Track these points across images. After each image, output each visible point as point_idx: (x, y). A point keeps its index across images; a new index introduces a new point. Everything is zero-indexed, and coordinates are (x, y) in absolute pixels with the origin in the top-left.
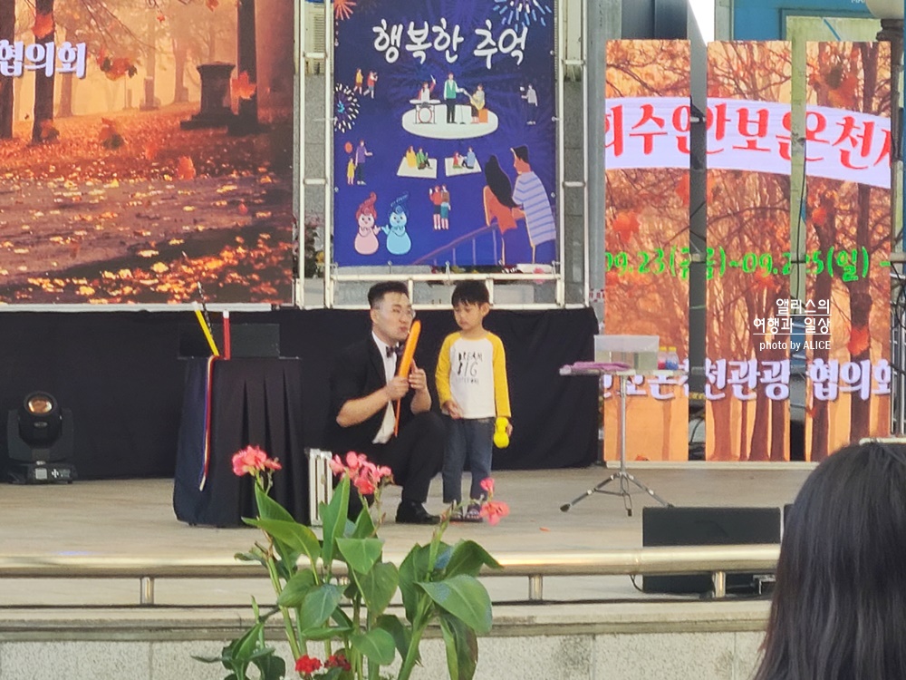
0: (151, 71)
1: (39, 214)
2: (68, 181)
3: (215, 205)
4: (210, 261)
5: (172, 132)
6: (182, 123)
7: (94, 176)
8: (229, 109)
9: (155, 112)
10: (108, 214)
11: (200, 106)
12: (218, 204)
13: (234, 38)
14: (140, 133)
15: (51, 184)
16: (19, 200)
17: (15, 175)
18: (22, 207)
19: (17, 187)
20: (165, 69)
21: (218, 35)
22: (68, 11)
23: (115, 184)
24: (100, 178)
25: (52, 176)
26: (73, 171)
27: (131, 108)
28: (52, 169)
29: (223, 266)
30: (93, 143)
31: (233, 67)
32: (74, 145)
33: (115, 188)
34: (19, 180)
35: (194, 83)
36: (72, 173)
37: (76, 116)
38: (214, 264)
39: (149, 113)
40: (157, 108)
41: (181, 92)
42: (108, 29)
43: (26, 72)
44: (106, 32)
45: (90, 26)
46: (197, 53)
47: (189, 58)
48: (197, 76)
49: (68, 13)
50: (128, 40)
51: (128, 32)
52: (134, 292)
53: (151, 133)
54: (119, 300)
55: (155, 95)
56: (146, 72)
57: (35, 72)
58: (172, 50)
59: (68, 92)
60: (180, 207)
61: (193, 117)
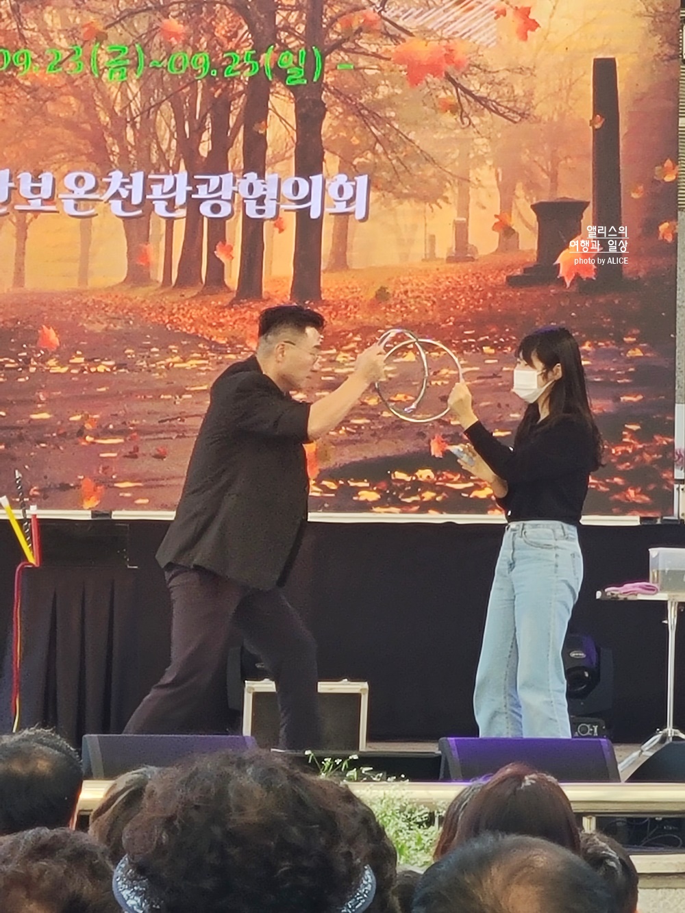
0: (464, 209)
2: (342, 354)
5: (494, 290)
6: (509, 278)
9: (468, 265)
10: (400, 397)
11: (535, 255)
13: (587, 167)
14: (447, 291)
20: (484, 208)
21: (563, 163)
22: (342, 133)
23: (410, 357)
26: (349, 341)
27: (433, 257)
31: (584, 205)
32: (351, 307)
33: (410, 363)
35: (528, 225)
36: (348, 344)
37: (354, 270)
39: (458, 266)
40: (472, 259)
41: (508, 238)
42: (401, 156)
43: (282, 214)
44: (398, 159)
45: (374, 152)
46: (531, 186)
47: (520, 192)
48: (532, 217)
49: (343, 136)
50: (430, 170)
51: (430, 160)
52: (438, 499)
53: (463, 291)
54: (416, 508)
55: (471, 241)
56: (456, 215)
57: (294, 214)
58: (495, 183)
59: (342, 238)
60: (505, 389)
61: (526, 270)
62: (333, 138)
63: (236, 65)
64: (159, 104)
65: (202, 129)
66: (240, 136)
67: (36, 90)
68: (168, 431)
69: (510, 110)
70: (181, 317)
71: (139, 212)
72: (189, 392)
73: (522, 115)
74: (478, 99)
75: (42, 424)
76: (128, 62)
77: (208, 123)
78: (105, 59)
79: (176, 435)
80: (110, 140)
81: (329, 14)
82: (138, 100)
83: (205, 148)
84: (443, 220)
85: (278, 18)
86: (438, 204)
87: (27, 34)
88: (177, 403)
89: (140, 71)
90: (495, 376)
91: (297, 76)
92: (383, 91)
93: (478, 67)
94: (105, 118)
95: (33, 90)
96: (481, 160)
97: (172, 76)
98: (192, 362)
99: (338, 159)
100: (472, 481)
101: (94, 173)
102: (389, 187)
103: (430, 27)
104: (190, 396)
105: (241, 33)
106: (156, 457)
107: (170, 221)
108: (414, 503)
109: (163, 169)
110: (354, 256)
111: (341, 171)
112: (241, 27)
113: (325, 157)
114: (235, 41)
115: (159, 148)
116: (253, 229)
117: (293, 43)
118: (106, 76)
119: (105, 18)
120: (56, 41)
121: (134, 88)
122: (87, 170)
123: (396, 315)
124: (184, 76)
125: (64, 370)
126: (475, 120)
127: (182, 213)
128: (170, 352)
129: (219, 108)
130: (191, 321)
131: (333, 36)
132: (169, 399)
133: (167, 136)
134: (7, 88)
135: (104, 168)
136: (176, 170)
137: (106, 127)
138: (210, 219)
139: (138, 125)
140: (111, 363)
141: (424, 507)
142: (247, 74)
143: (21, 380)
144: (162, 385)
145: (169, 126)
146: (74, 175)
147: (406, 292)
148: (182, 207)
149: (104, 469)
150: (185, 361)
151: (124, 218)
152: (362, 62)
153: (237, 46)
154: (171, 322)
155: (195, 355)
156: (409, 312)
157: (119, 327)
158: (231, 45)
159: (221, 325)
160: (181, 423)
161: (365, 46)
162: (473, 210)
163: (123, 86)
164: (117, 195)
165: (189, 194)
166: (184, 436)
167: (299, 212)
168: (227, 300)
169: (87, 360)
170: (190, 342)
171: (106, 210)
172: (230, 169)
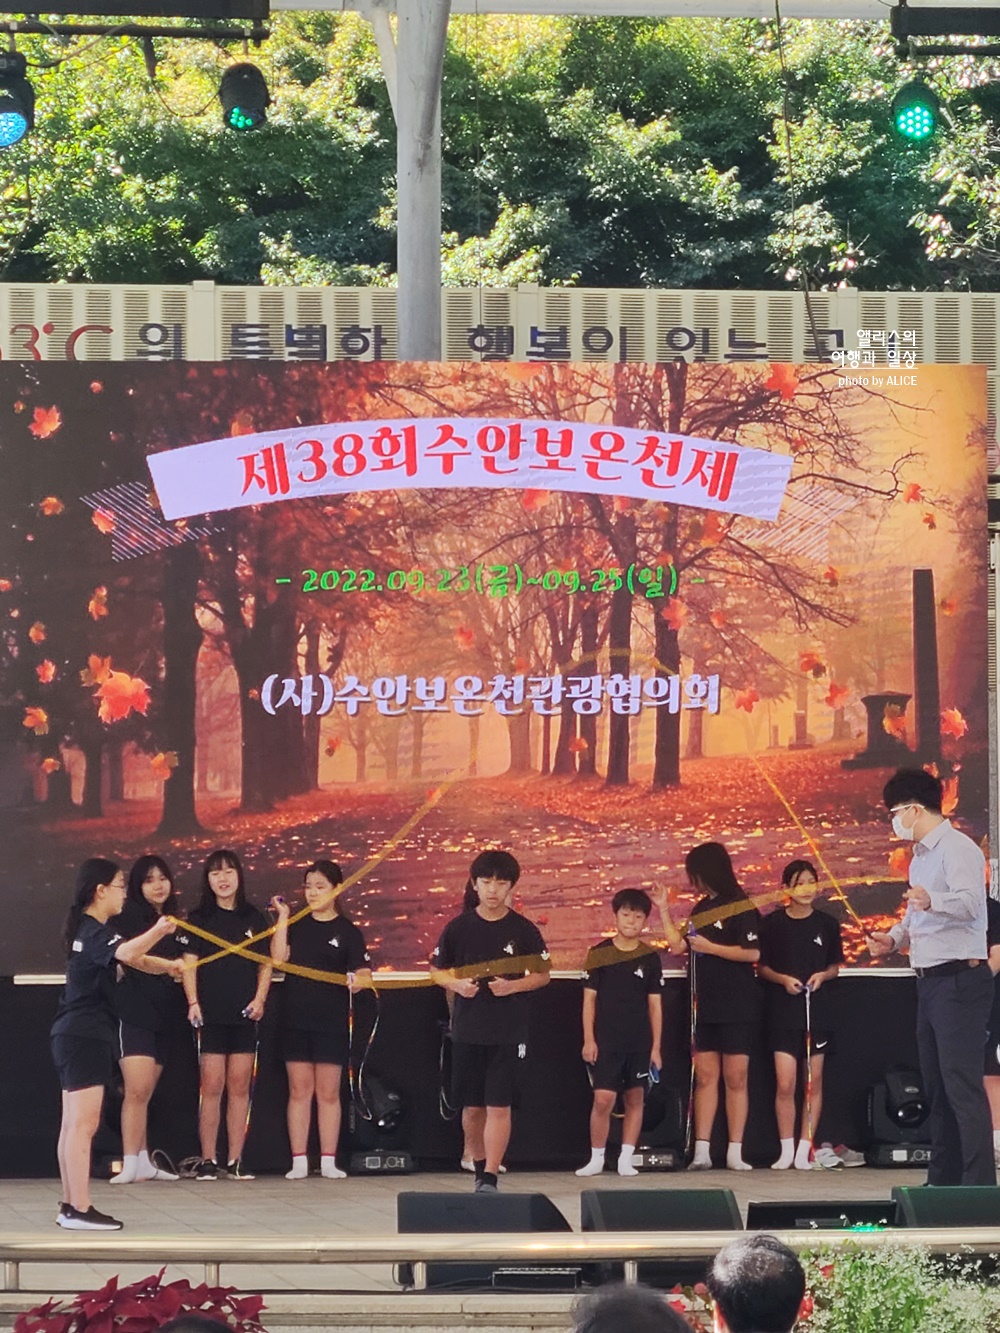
0: (803, 703)
1: (663, 868)
2: (699, 831)
4: (882, 919)
5: (831, 772)
6: (843, 762)
7: (733, 825)
8: (903, 745)
9: (805, 752)
10: (750, 867)
11: (866, 743)
13: (910, 663)
14: (789, 774)
15: (677, 834)
16: (638, 853)
17: (632, 826)
18: (639, 860)
19: (635, 838)
20: (820, 701)
21: (887, 662)
22: (697, 639)
23: (758, 832)
24: (740, 826)
25: (679, 825)
26: (707, 819)
27: (775, 745)
28: (679, 818)
30: (731, 787)
31: (909, 697)
32: (706, 790)
33: (758, 838)
34: (638, 830)
35: (859, 717)
36: (704, 822)
37: (708, 758)
39: (799, 752)
41: (841, 728)
42: (747, 658)
43: (644, 709)
44: (745, 661)
45: (724, 655)
46: (861, 682)
47: (851, 688)
48: (862, 709)
49: (697, 642)
50: (772, 669)
51: (772, 661)
53: (803, 774)
55: (808, 731)
56: (796, 706)
57: (655, 710)
58: (829, 680)
59: (697, 730)
60: (842, 858)
61: (858, 755)
62: (688, 643)
63: (602, 580)
64: (536, 616)
65: (573, 637)
66: (607, 642)
67: (428, 605)
68: (548, 901)
69: (842, 616)
70: (558, 801)
71: (521, 710)
72: (566, 867)
73: (853, 620)
74: (814, 607)
75: (438, 897)
76: (508, 580)
77: (579, 632)
78: (488, 578)
79: (556, 903)
80: (494, 648)
81: (683, 536)
82: (518, 613)
84: (783, 713)
85: (638, 540)
86: (780, 699)
87: (420, 556)
88: (557, 876)
89: (519, 588)
90: (832, 848)
91: (656, 590)
92: (731, 601)
93: (813, 578)
94: (489, 629)
95: (426, 606)
97: (547, 591)
98: (568, 840)
99: (692, 661)
101: (481, 677)
102: (736, 685)
103: (770, 545)
104: (567, 870)
105: (606, 553)
107: (547, 717)
109: (540, 673)
110: (709, 748)
111: (696, 672)
112: (606, 548)
113: (681, 659)
114: (601, 560)
115: (537, 655)
116: (620, 724)
117: (652, 561)
118: (489, 592)
119: (487, 542)
120: (446, 563)
121: (514, 602)
122: (473, 675)
123: (745, 797)
124: (558, 592)
125: (457, 849)
126: (812, 626)
127: (559, 710)
128: (549, 832)
129: (588, 619)
130: (567, 804)
131: (687, 555)
132: (549, 873)
133: (544, 644)
134: (404, 605)
135: (488, 674)
136: (551, 672)
137: (490, 637)
138: (582, 715)
139: (518, 635)
140: (499, 842)
142: (612, 588)
143: (420, 859)
144: (543, 861)
145: (544, 634)
146: (464, 679)
147: (753, 776)
148: (557, 705)
150: (562, 839)
151: (506, 715)
152: (712, 576)
153: (603, 565)
154: (549, 806)
155: (572, 834)
156: (756, 793)
157: (504, 811)
158: (597, 564)
159: (592, 808)
160: (560, 894)
161: (714, 562)
162: (811, 704)
163: (505, 602)
164: (500, 696)
165: (564, 693)
166: (563, 905)
167: (658, 707)
168: (598, 786)
169: (477, 840)
170: (566, 823)
171: (491, 710)
172: (598, 670)
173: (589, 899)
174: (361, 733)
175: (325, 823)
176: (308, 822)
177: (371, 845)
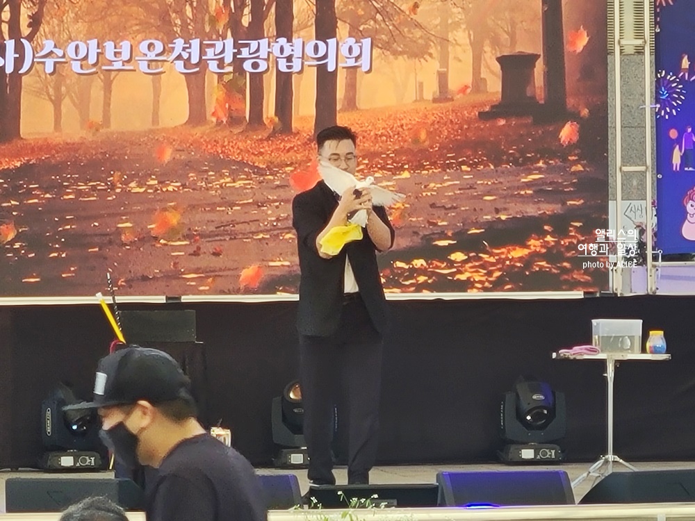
0: (444, 61)
3: (519, 194)
4: (514, 249)
5: (469, 122)
6: (480, 113)
7: (383, 168)
8: (533, 98)
9: (449, 105)
11: (500, 96)
12: (522, 193)
13: (538, 27)
14: (433, 124)
20: (460, 61)
21: (519, 25)
22: (352, 7)
23: (406, 175)
24: (389, 170)
27: (422, 99)
29: (529, 253)
30: (382, 135)
31: (537, 57)
33: (406, 179)
35: (492, 72)
37: (362, 110)
38: (519, 253)
39: (442, 105)
40: (452, 100)
41: (479, 83)
42: (396, 23)
43: (306, 68)
44: (394, 26)
45: (376, 21)
46: (495, 42)
47: (487, 48)
48: (497, 67)
49: (352, 9)
50: (418, 33)
51: (418, 26)
52: (429, 281)
53: (445, 124)
54: (413, 289)
55: (450, 86)
56: (438, 66)
57: (316, 68)
58: (468, 41)
59: (352, 86)
60: (480, 197)
61: (493, 107)
62: (344, 10)
65: (243, 5)
66: (273, 10)
68: (223, 235)
70: (230, 148)
72: (238, 205)
77: (248, 2)
79: (229, 237)
80: (173, 15)
83: (246, 20)
84: (428, 71)
86: (424, 59)
88: (230, 213)
90: (471, 188)
96: (457, 25)
98: (240, 182)
99: (348, 26)
100: (455, 267)
101: (162, 40)
102: (386, 46)
104: (238, 208)
106: (214, 254)
107: (221, 76)
108: (412, 285)
109: (214, 37)
110: (363, 101)
111: (350, 35)
113: (338, 25)
116: (284, 82)
123: (394, 143)
125: (142, 190)
128: (222, 176)
130: (239, 151)
132: (223, 211)
135: (168, 36)
136: (224, 38)
137: (170, 6)
138: (251, 74)
140: (178, 184)
141: (419, 288)
143: (109, 198)
144: (218, 200)
145: (218, 3)
147: (402, 126)
149: (175, 264)
150: (234, 182)
154: (223, 152)
155: (242, 177)
156: (404, 140)
157: (183, 157)
159: (261, 153)
160: (233, 228)
162: (452, 63)
166: (235, 238)
167: (319, 67)
168: (266, 135)
169: (160, 183)
170: (238, 168)
171: (172, 69)
172: (266, 35)
173: (257, 233)
174: (57, 89)
175: (26, 168)
176: (12, 167)
177: (67, 187)
